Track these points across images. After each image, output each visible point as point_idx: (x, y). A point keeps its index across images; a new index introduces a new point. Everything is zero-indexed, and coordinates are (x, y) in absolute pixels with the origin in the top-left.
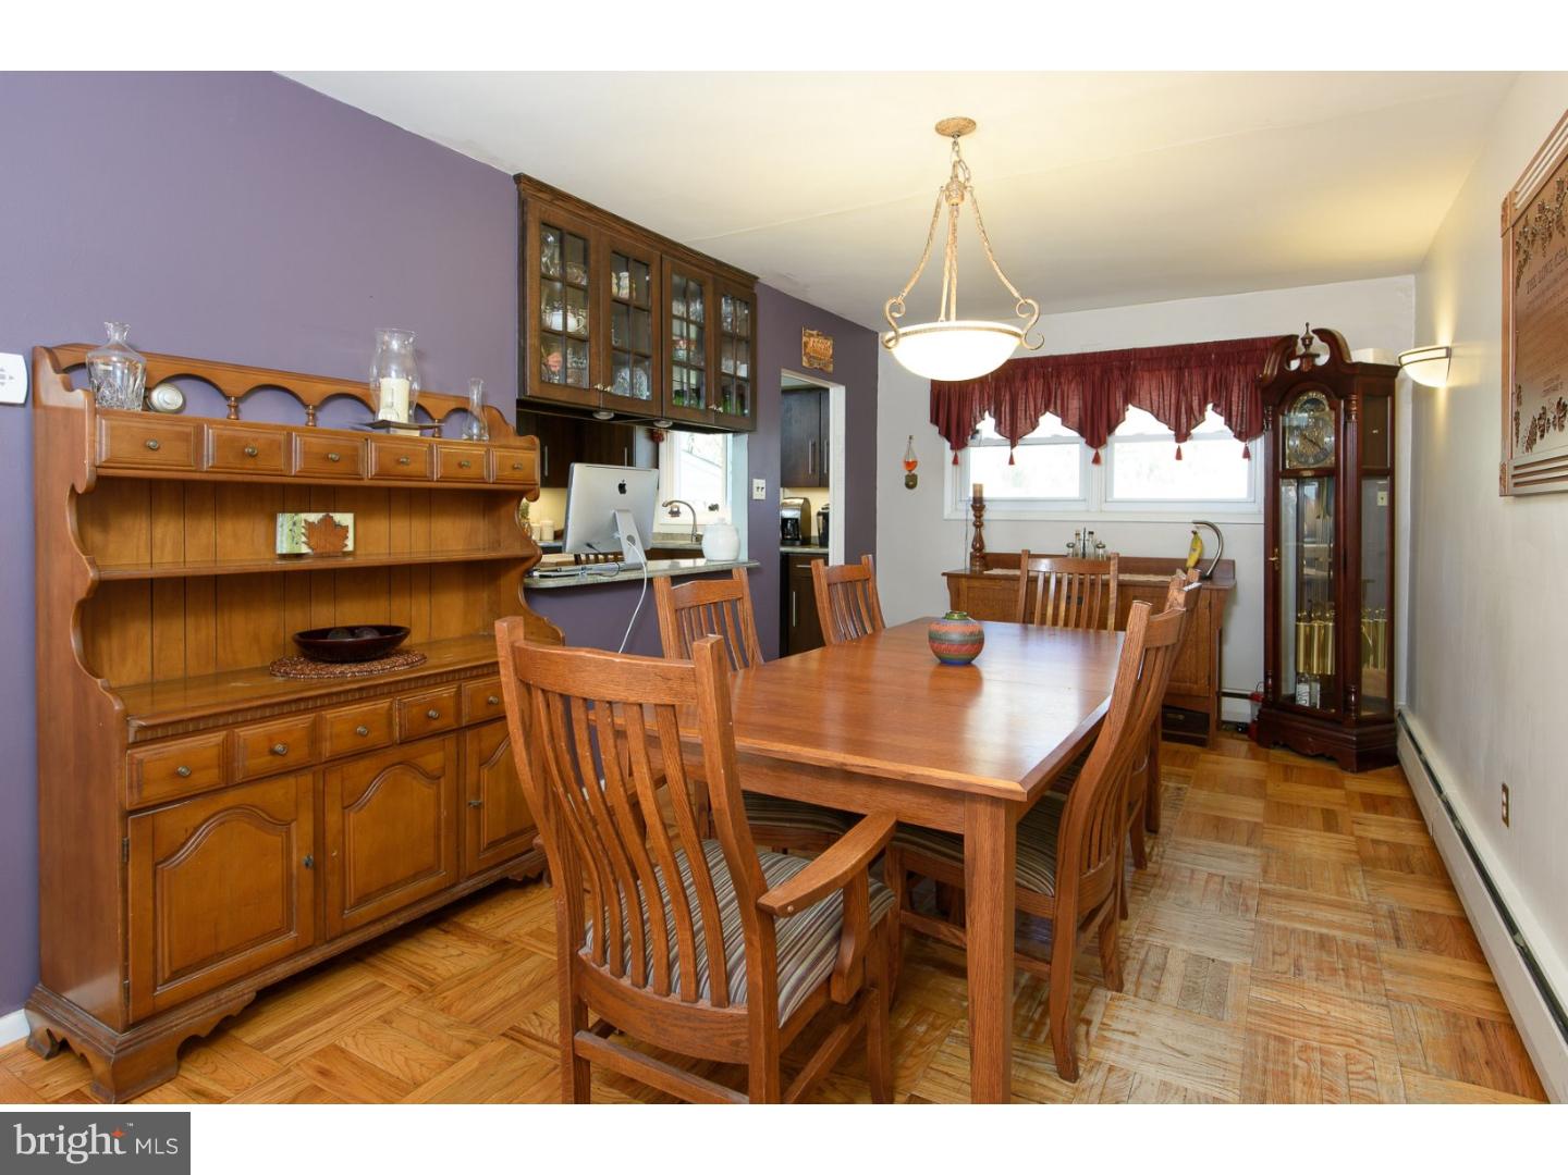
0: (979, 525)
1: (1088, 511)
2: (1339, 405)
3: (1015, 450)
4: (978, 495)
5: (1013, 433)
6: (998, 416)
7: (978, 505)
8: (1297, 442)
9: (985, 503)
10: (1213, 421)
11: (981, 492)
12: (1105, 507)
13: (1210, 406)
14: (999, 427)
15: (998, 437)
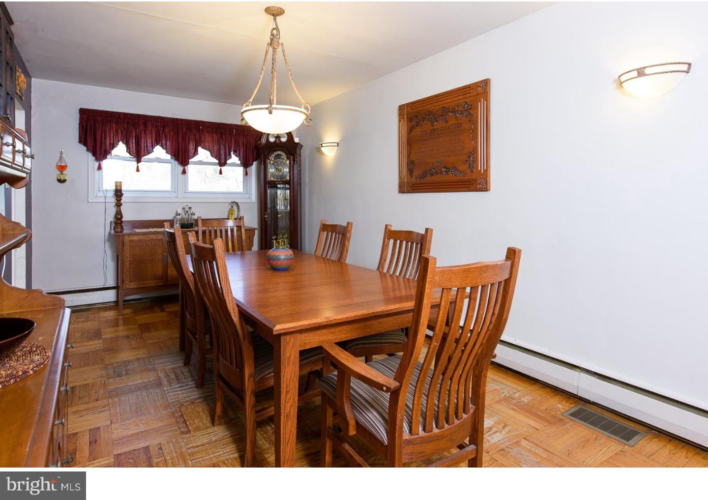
0: (118, 205)
1: (177, 197)
2: (291, 158)
3: (139, 164)
4: (119, 188)
5: (138, 154)
6: (127, 144)
7: (118, 193)
8: (273, 170)
9: (123, 192)
10: (234, 159)
11: (121, 186)
12: (186, 195)
13: (232, 152)
14: (129, 150)
15: (128, 155)
